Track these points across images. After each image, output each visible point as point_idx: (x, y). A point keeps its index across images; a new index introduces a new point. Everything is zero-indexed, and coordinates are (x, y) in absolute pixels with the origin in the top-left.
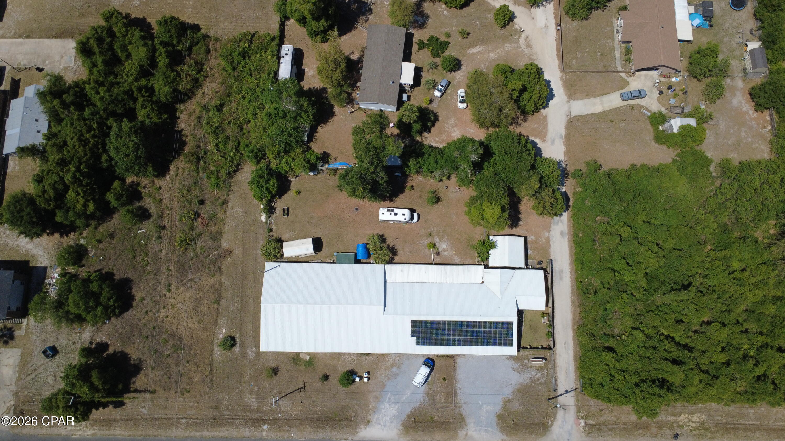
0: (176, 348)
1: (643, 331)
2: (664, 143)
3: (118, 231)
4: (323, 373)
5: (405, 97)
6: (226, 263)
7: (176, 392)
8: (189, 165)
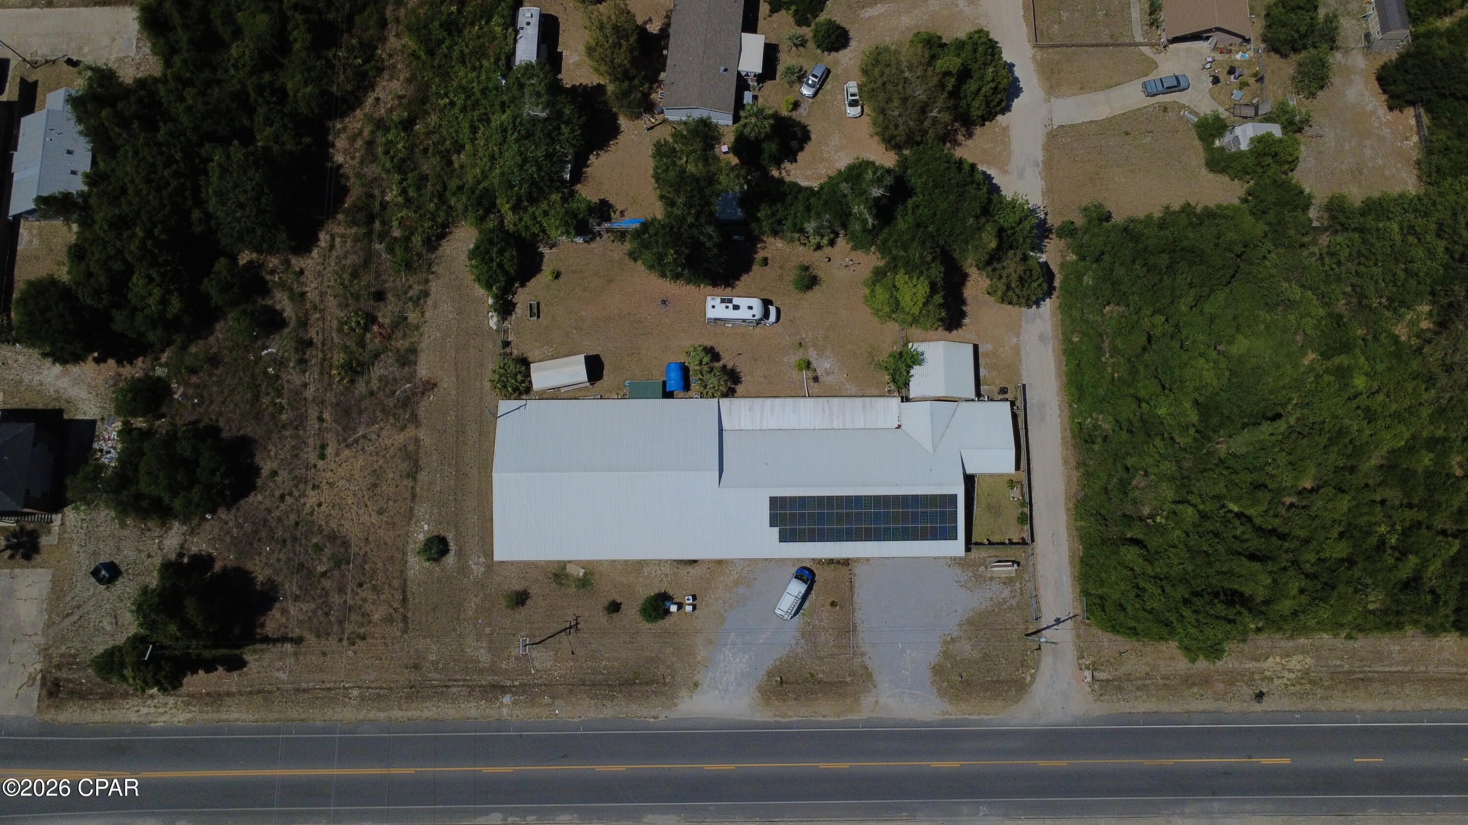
0: (338, 562)
1: (1195, 506)
2: (1223, 171)
3: (225, 352)
4: (611, 599)
5: (748, 97)
6: (426, 406)
7: (341, 640)
8: (353, 230)
